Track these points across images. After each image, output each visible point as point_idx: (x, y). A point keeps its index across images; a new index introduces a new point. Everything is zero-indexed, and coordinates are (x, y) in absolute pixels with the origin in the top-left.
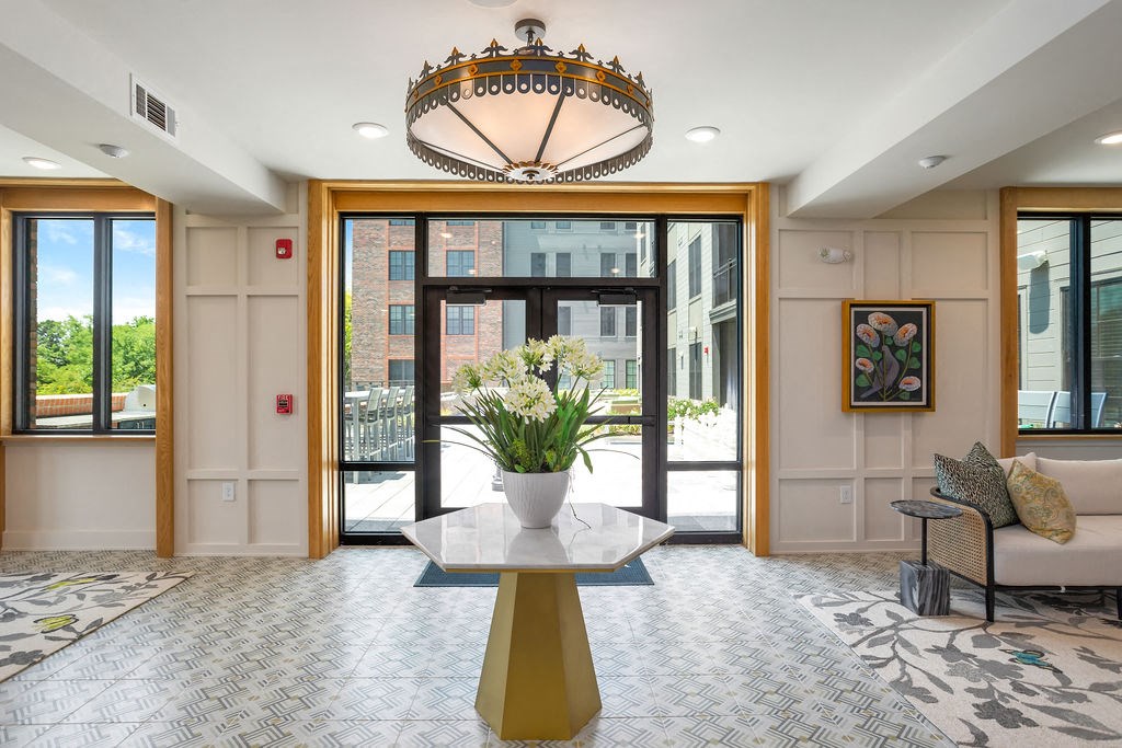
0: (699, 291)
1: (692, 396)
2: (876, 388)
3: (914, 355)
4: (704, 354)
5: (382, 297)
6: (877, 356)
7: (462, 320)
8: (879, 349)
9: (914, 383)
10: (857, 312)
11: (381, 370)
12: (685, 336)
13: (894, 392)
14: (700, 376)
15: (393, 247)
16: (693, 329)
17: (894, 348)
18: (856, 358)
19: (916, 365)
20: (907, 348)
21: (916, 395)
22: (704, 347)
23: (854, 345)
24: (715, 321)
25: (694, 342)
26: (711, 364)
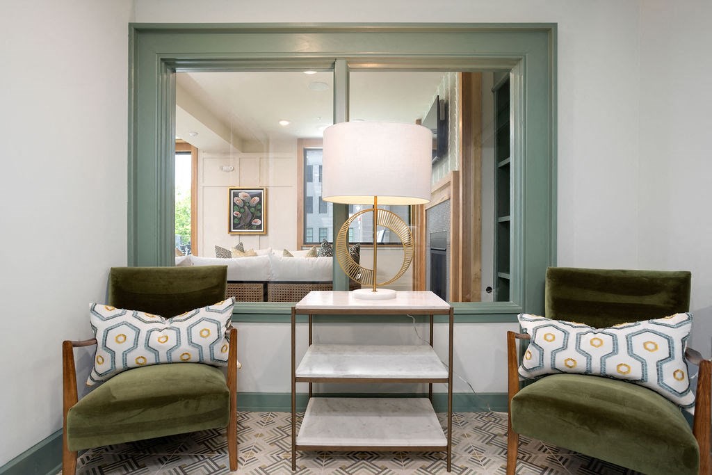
2: (242, 224)
3: (258, 210)
6: (242, 210)
8: (243, 207)
9: (259, 222)
10: (234, 193)
13: (250, 226)
17: (249, 207)
18: (234, 211)
19: (259, 215)
20: (255, 207)
21: (259, 227)
23: (234, 206)
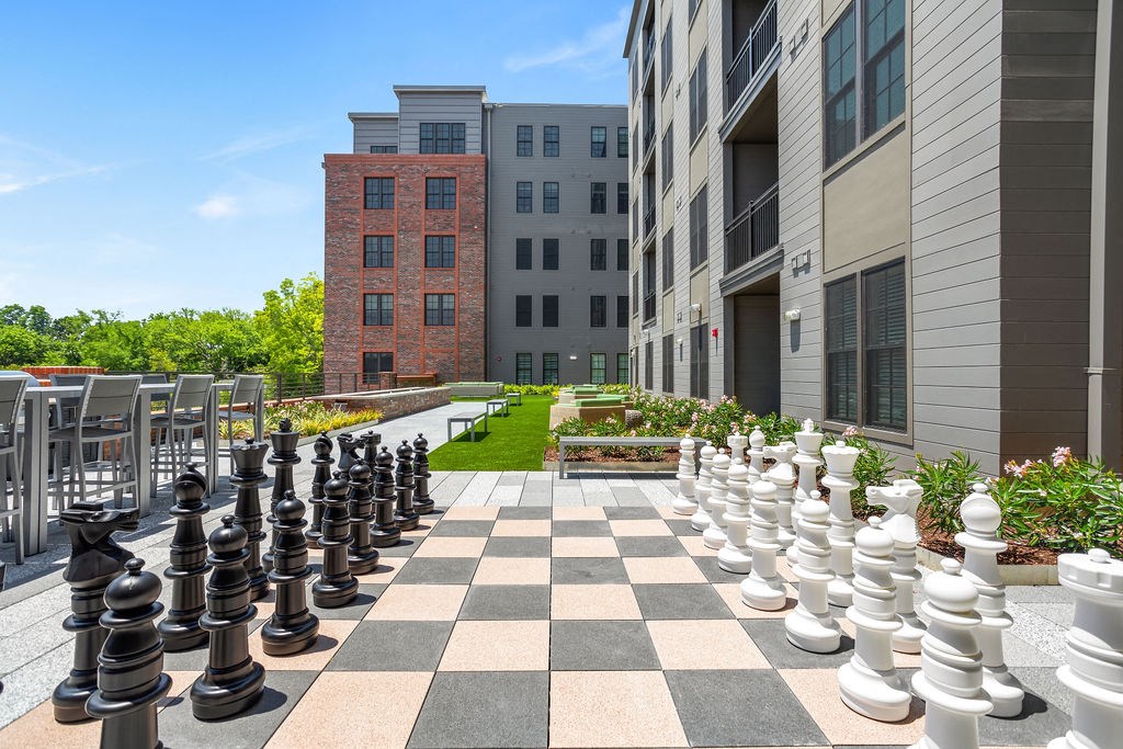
0: (704, 257)
1: (693, 393)
4: (712, 338)
5: (355, 285)
7: (441, 309)
11: (355, 364)
12: (686, 317)
14: (705, 367)
15: (368, 232)
16: (696, 306)
22: (711, 329)
24: (728, 293)
25: (697, 324)
26: (721, 350)
